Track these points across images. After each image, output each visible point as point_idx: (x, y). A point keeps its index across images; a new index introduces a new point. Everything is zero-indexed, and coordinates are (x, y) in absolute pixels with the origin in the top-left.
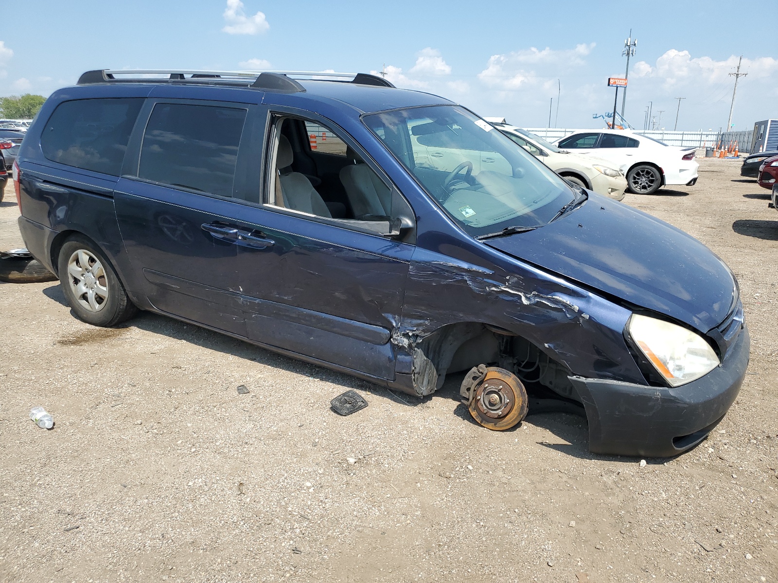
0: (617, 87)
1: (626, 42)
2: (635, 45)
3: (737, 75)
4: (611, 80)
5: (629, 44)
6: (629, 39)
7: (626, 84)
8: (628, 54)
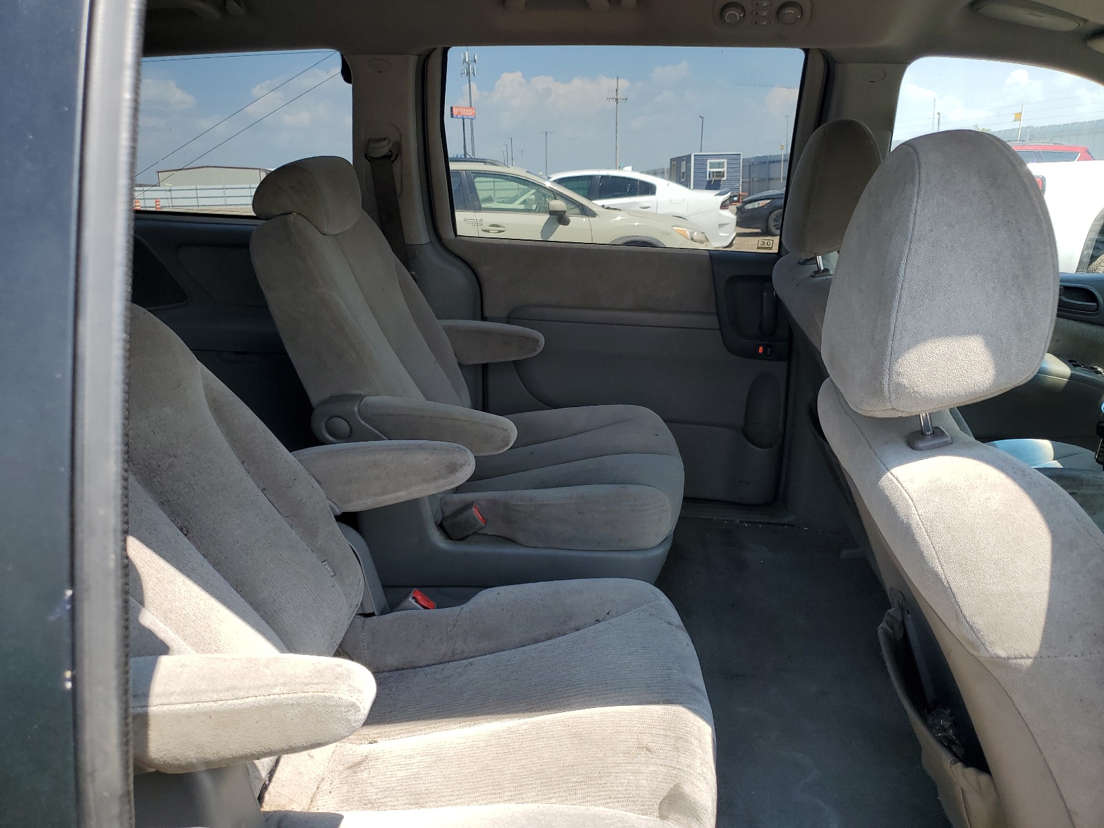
0: (463, 119)
1: (462, 58)
2: (475, 61)
3: (617, 99)
4: (454, 109)
5: (467, 60)
6: (467, 53)
7: (474, 114)
8: (468, 73)
